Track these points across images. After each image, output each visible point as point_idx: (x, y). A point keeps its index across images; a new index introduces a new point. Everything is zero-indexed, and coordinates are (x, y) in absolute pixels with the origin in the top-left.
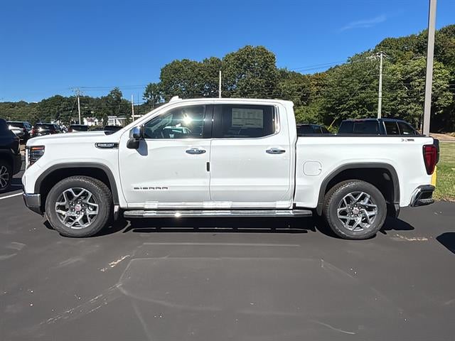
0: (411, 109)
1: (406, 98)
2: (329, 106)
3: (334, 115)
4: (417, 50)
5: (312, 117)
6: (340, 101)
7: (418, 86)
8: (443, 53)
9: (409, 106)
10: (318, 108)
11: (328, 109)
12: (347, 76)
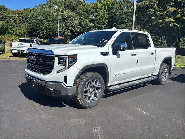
0: (66, 32)
1: (64, 27)
2: (31, 28)
3: (34, 33)
4: (66, 7)
5: (23, 32)
6: (37, 26)
7: (68, 22)
8: (76, 10)
9: (65, 31)
10: (25, 28)
11: (30, 29)
12: (39, 14)
